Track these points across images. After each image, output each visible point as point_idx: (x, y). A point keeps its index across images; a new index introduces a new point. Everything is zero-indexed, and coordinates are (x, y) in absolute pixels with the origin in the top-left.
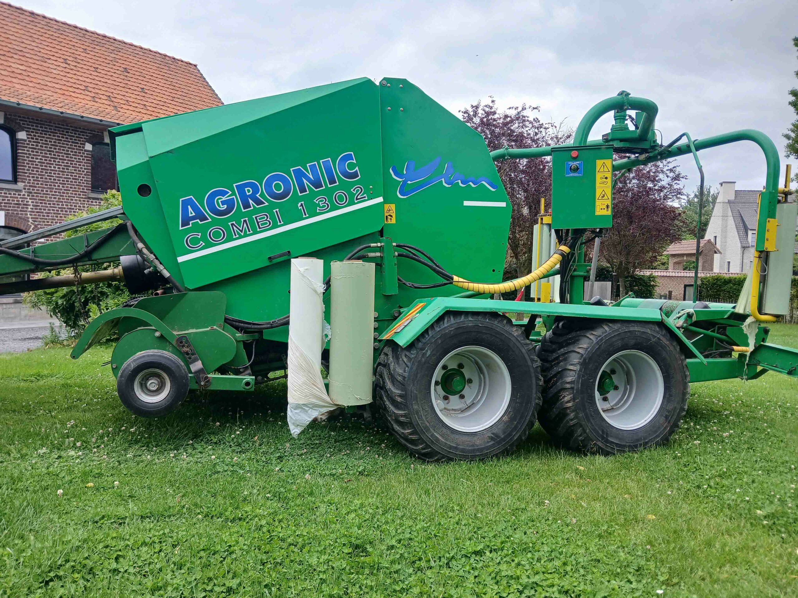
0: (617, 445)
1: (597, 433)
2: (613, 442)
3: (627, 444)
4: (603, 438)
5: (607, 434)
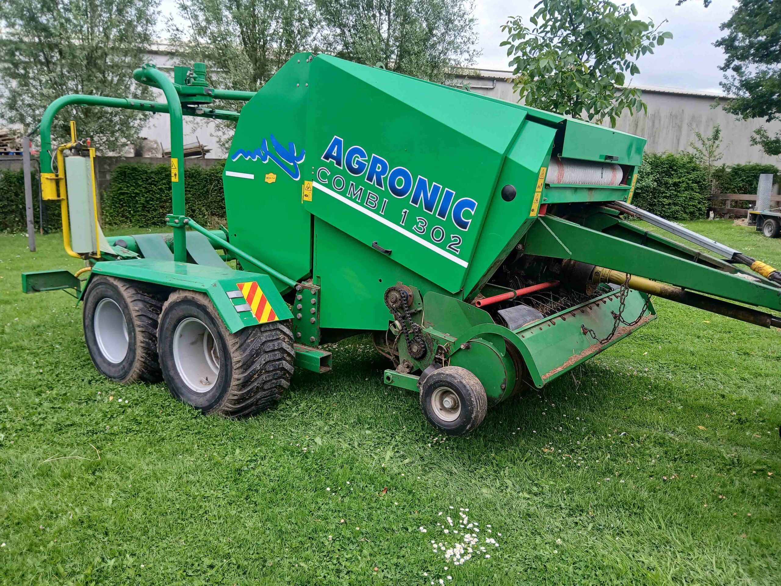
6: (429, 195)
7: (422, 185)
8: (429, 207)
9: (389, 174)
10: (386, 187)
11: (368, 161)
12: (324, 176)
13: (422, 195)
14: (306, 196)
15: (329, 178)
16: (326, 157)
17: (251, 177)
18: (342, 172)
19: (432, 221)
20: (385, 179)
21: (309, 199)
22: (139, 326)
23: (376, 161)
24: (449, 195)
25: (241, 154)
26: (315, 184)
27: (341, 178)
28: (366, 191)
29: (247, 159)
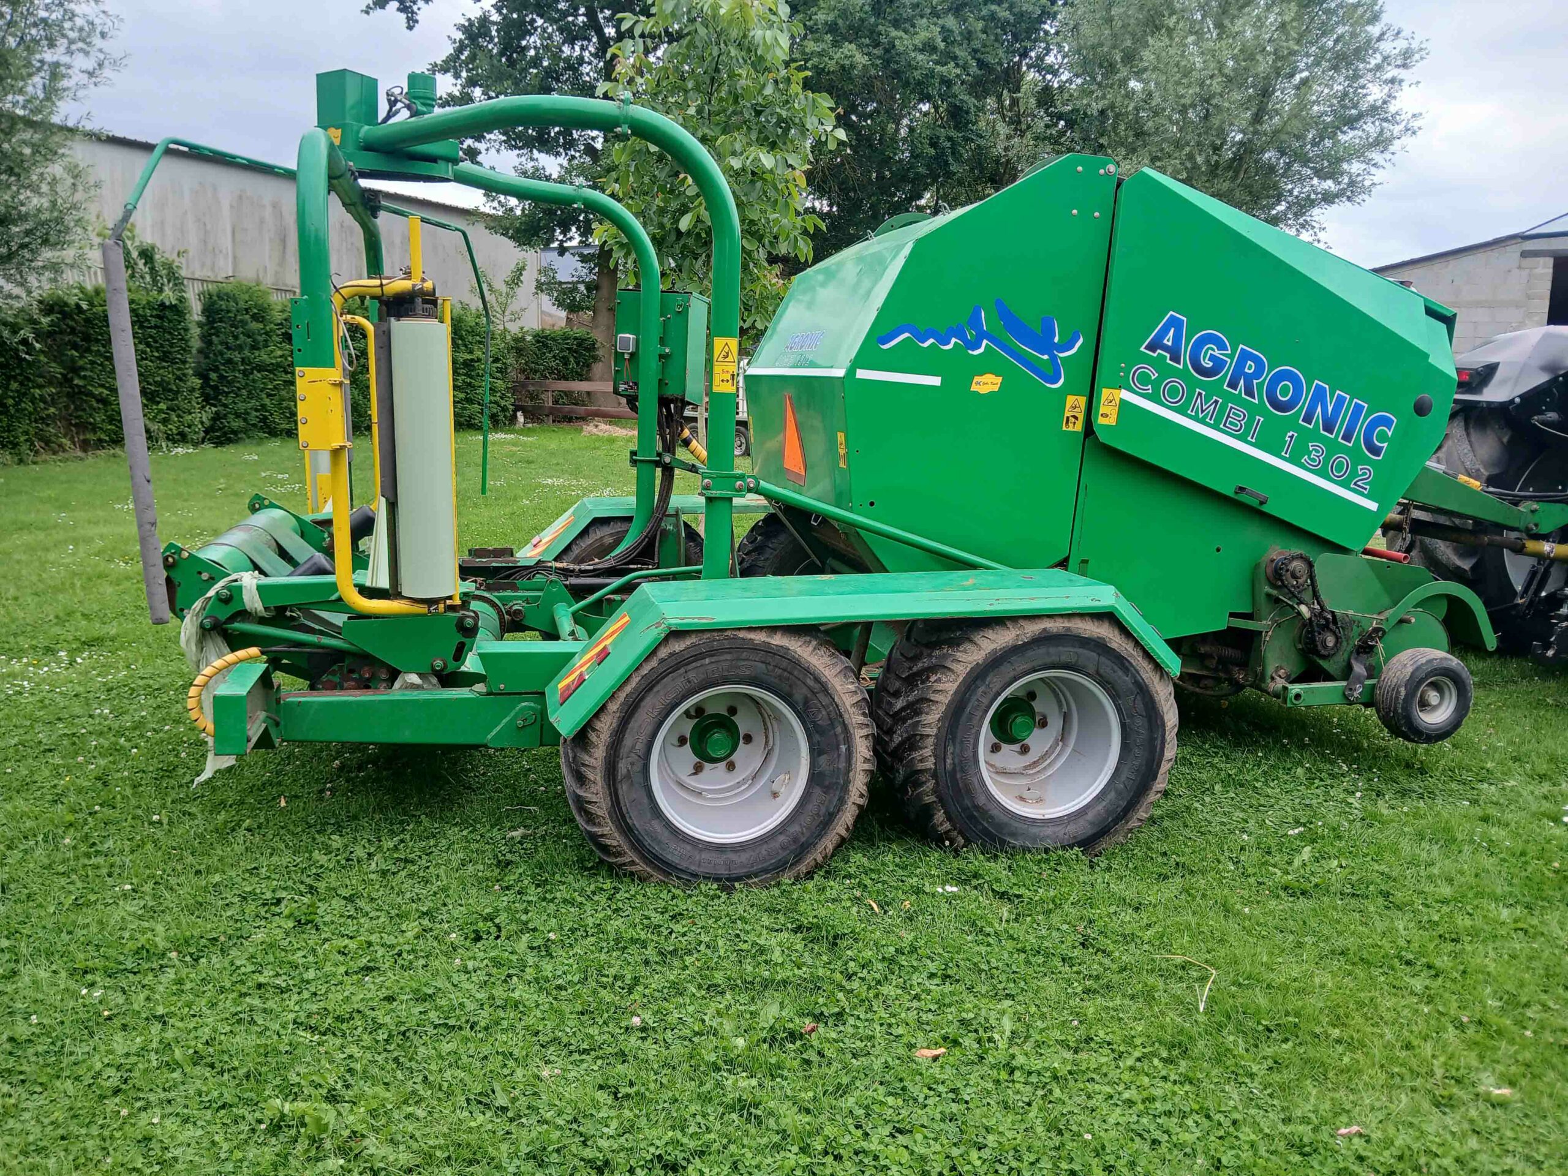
6: (1330, 409)
7: (1319, 396)
8: (1329, 428)
9: (1266, 377)
10: (1260, 398)
11: (1231, 356)
12: (1145, 379)
13: (1319, 409)
14: (1104, 415)
15: (1156, 384)
16: (1152, 347)
17: (936, 381)
18: (1183, 375)
19: (1333, 448)
20: (1260, 385)
21: (1112, 421)
22: (862, 726)
23: (1245, 356)
24: (1358, 409)
25: (907, 335)
26: (1125, 395)
27: (1178, 383)
28: (1224, 405)
29: (926, 345)
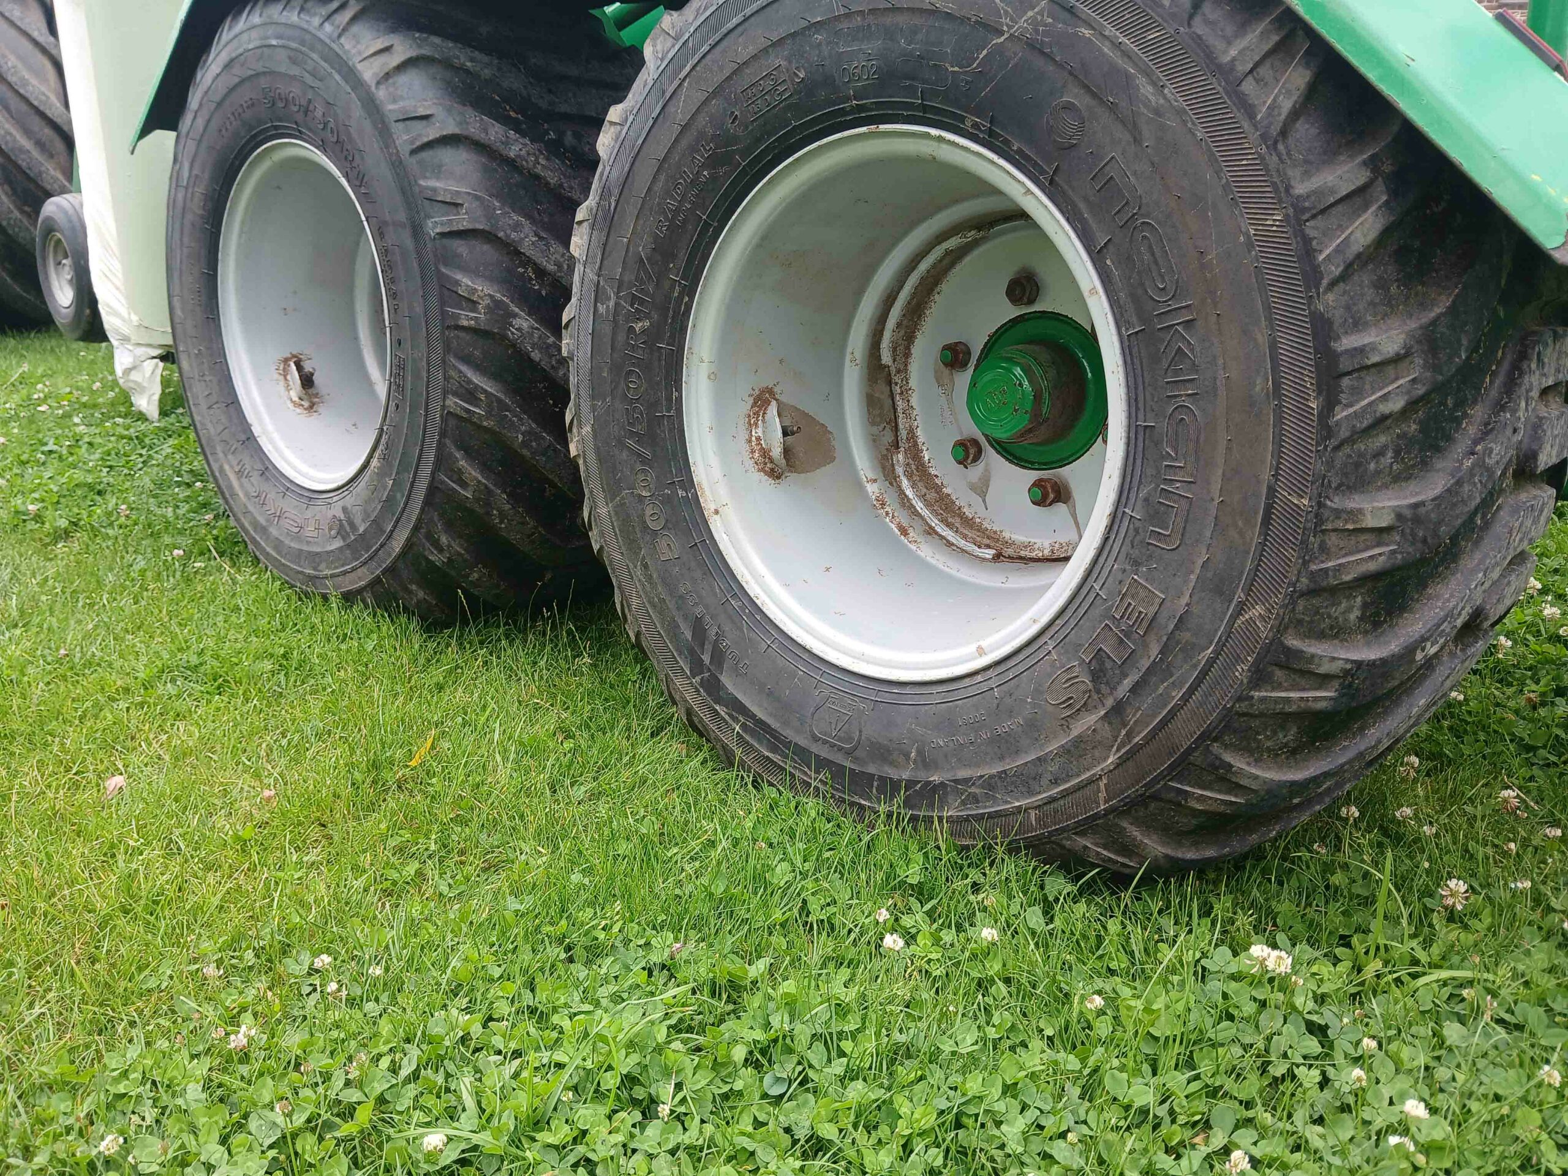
0: (760, 728)
1: (673, 630)
2: (738, 708)
3: (815, 748)
4: (697, 666)
5: (718, 657)
